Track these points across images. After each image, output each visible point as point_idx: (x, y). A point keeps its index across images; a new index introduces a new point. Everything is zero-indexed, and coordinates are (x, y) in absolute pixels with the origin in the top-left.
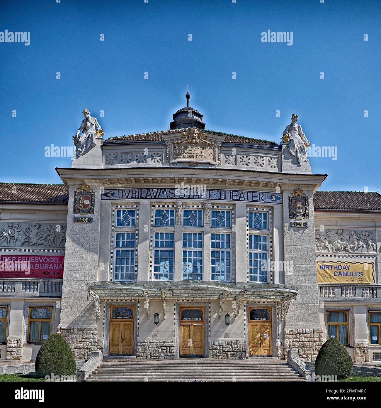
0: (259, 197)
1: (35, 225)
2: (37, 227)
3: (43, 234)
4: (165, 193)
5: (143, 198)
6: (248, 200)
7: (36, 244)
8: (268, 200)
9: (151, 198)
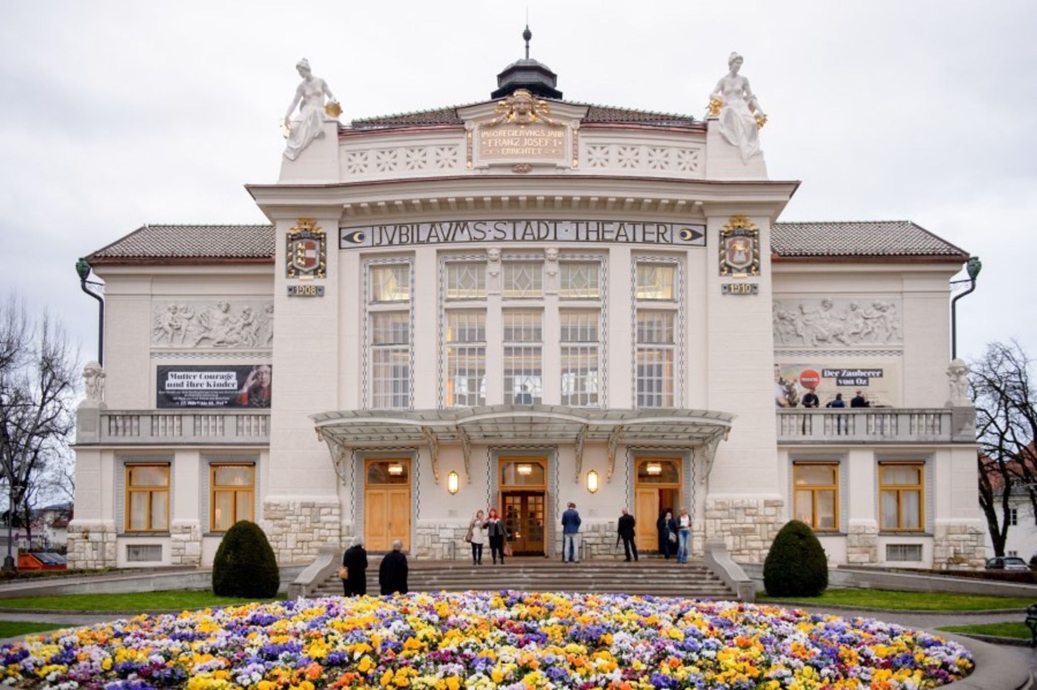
0: (658, 233)
1: (219, 306)
2: (224, 307)
3: (235, 321)
4: (466, 231)
5: (423, 243)
6: (634, 241)
7: (222, 342)
8: (677, 239)
9: (439, 242)
